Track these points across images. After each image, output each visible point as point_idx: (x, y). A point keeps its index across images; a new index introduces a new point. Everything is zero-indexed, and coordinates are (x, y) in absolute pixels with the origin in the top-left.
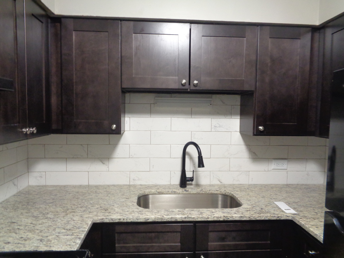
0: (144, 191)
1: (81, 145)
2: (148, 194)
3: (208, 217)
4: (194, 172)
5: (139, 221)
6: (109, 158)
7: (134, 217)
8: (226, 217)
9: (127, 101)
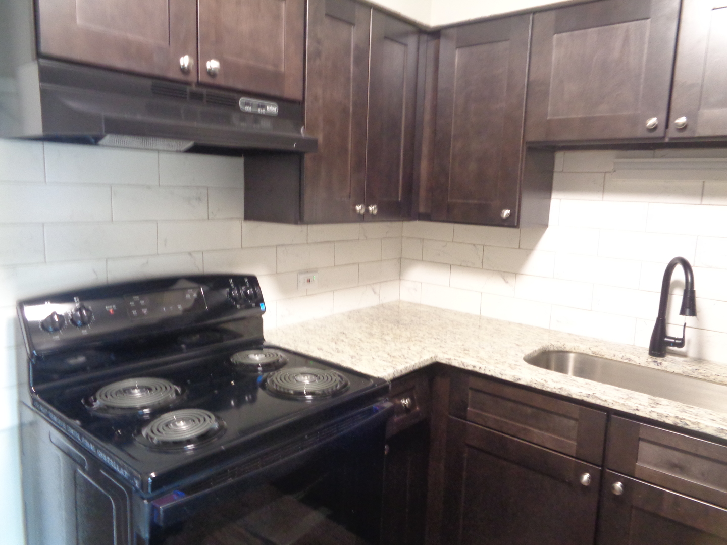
0: (563, 344)
1: (474, 245)
2: (570, 350)
3: (638, 408)
4: (686, 328)
5: (504, 378)
6: (516, 274)
7: (496, 369)
8: (681, 419)
9: (558, 166)
